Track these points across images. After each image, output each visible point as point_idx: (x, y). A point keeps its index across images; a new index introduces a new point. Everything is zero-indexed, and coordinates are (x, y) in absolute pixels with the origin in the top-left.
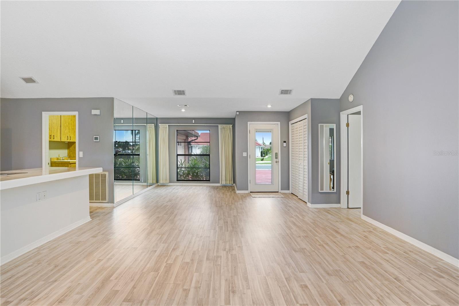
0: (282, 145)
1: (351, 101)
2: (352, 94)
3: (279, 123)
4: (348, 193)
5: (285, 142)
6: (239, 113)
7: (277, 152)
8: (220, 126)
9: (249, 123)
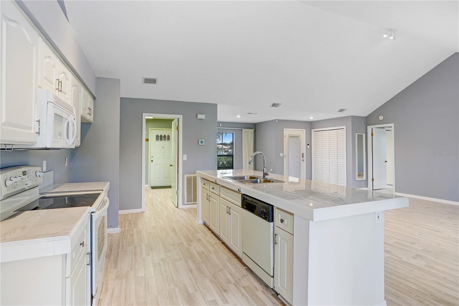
0: (307, 147)
1: (381, 120)
2: (382, 115)
3: (305, 130)
4: (373, 180)
5: (308, 145)
6: (278, 121)
7: (303, 153)
8: (244, 130)
9: (285, 129)
